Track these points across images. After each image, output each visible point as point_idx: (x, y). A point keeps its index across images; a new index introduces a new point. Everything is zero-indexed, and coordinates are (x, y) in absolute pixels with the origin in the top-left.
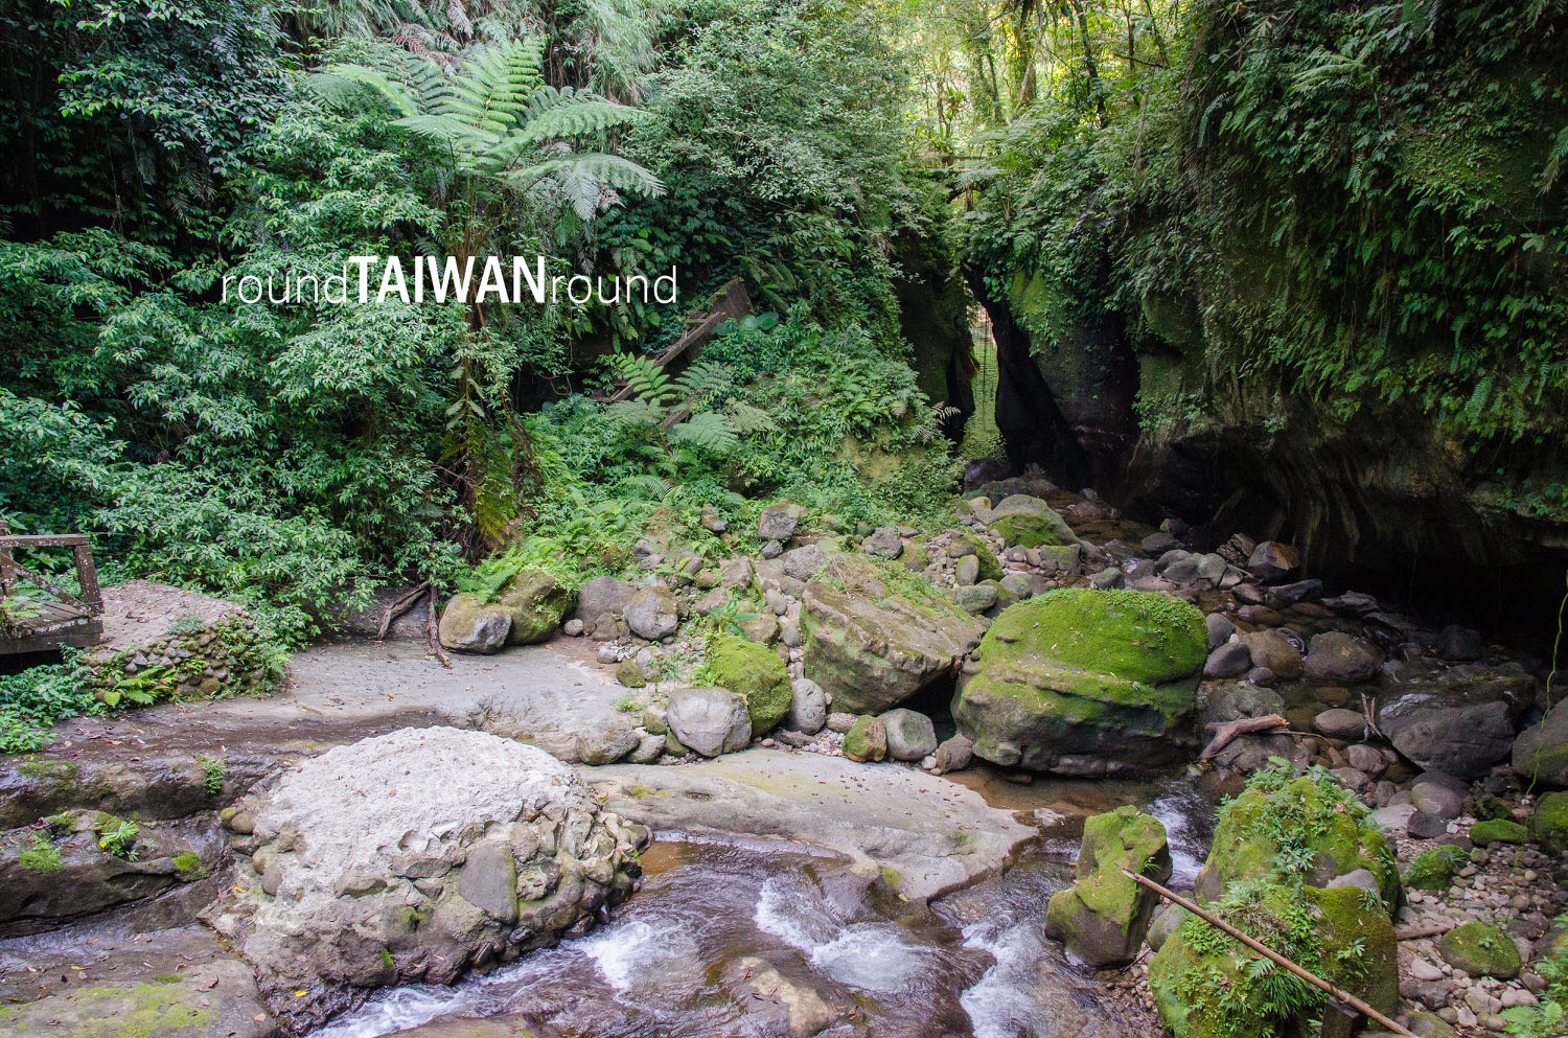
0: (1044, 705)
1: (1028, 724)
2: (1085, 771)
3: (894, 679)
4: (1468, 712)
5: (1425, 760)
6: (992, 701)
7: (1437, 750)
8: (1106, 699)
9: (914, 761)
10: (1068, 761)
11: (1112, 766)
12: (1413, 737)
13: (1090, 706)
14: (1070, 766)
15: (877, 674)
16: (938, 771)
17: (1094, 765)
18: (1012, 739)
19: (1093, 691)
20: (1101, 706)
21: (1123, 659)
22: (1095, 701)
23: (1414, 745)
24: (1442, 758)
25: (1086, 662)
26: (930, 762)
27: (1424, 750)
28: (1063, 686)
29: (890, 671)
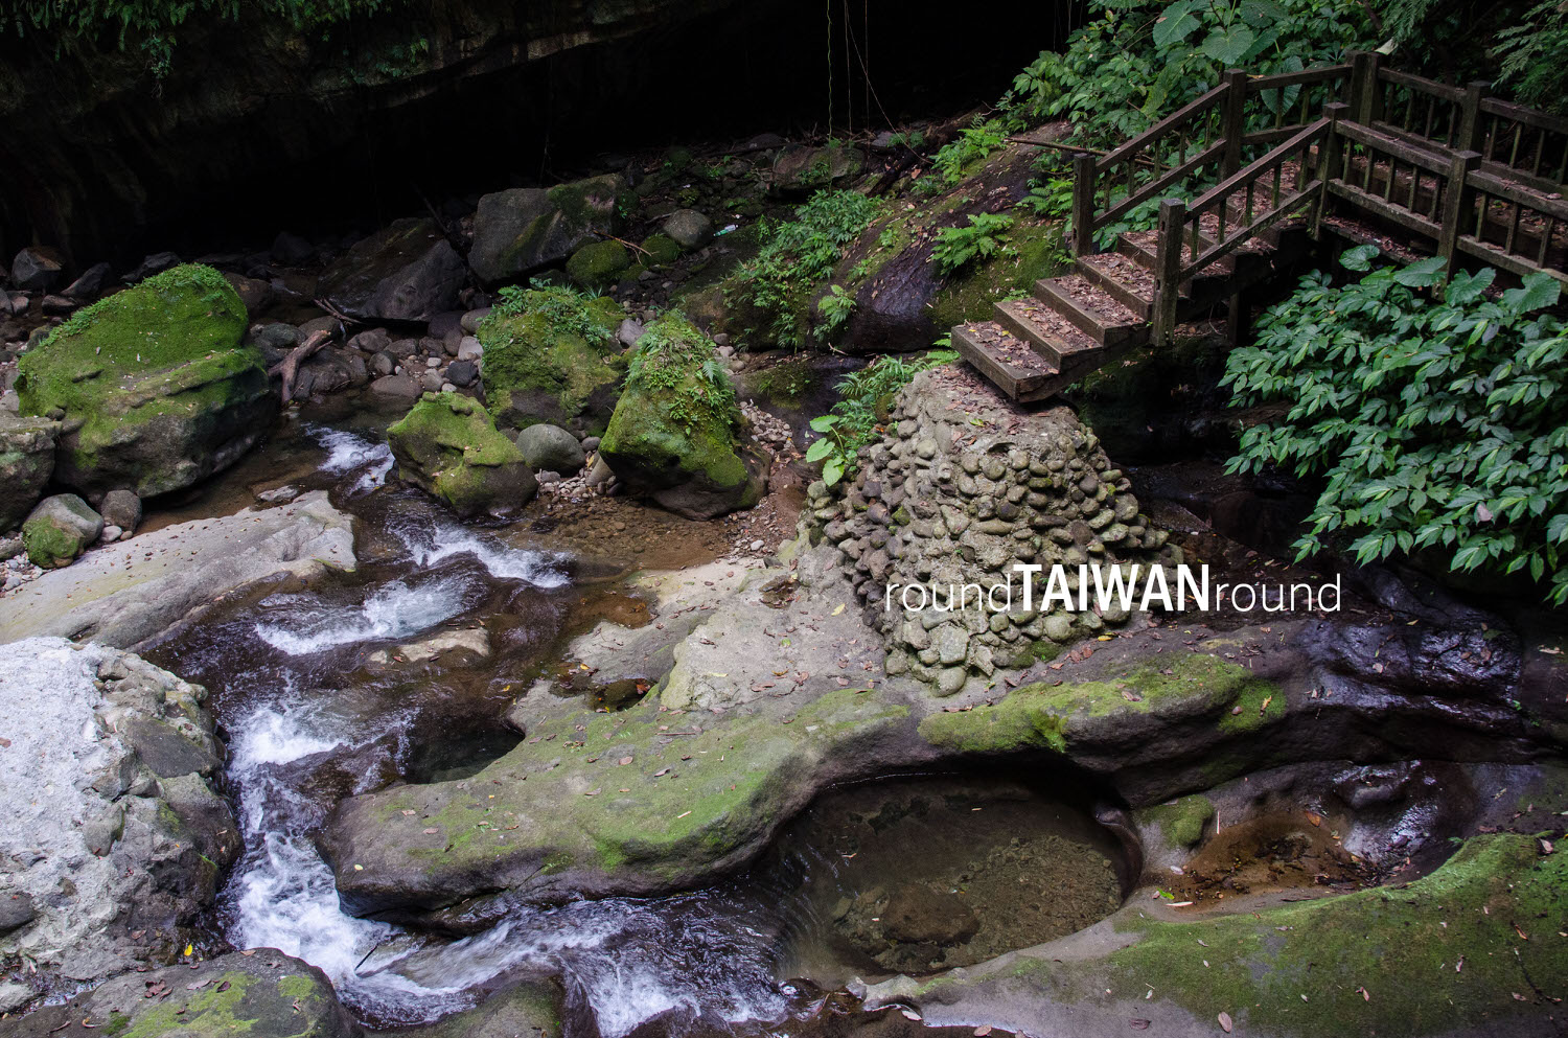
0: (190, 407)
1: (190, 432)
2: (236, 456)
3: (32, 468)
4: (429, 259)
5: (420, 314)
6: (143, 431)
7: (425, 300)
8: (231, 373)
9: (94, 541)
10: (221, 455)
11: (249, 441)
12: (401, 301)
13: (224, 385)
14: (224, 458)
15: (12, 471)
16: (129, 533)
17: (238, 448)
18: (184, 456)
19: (214, 372)
20: (229, 383)
21: (212, 333)
22: (222, 380)
23: (406, 307)
24: (430, 304)
25: (184, 353)
26: (113, 531)
27: (415, 306)
28: (190, 381)
29: (22, 461)
